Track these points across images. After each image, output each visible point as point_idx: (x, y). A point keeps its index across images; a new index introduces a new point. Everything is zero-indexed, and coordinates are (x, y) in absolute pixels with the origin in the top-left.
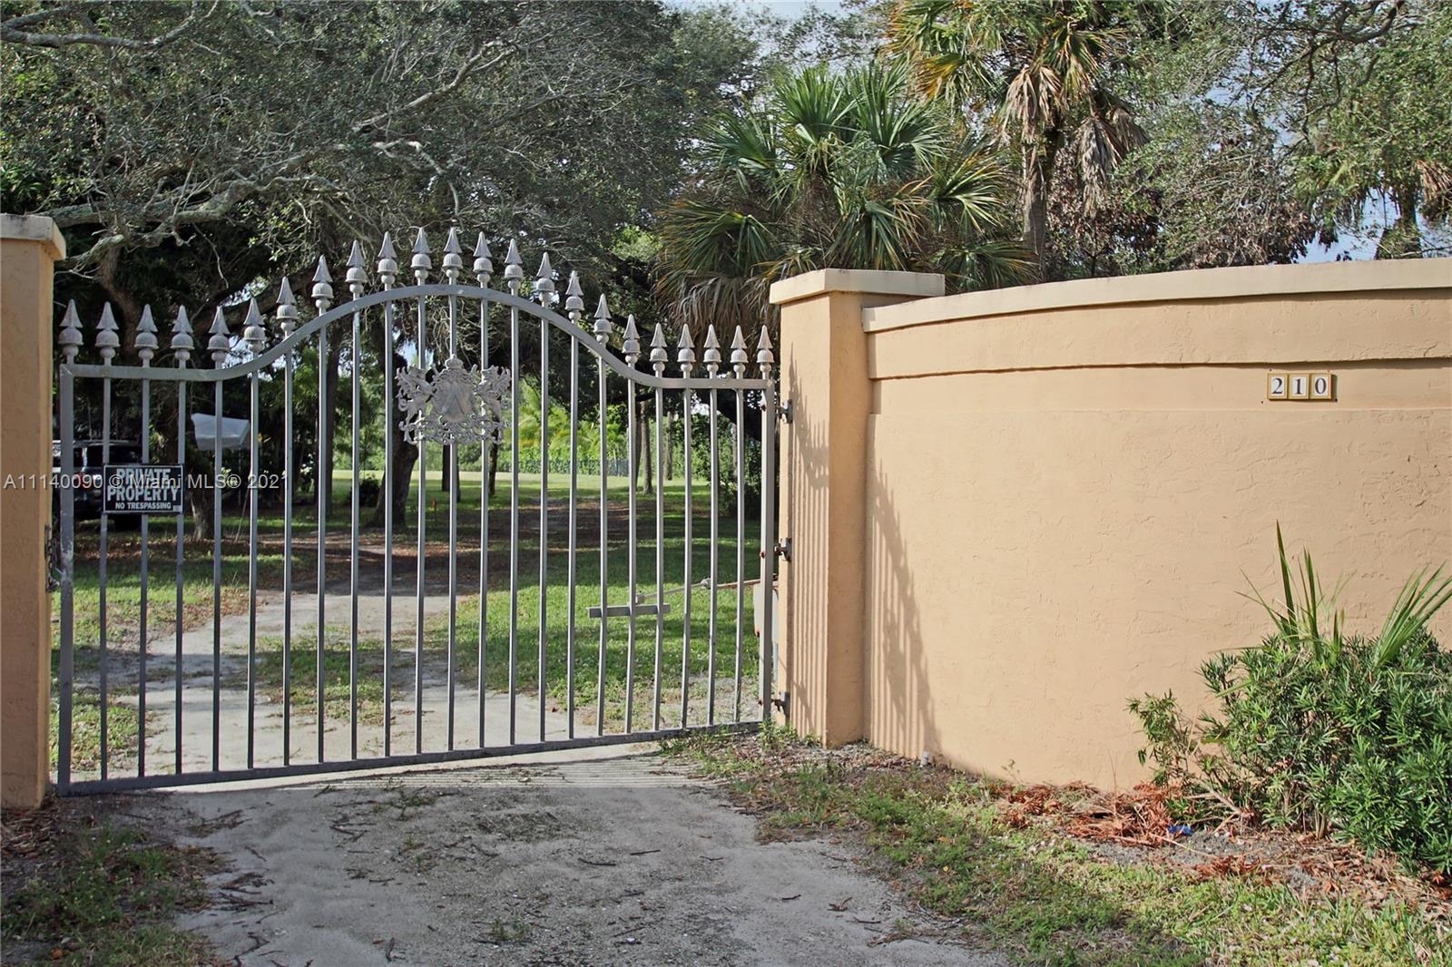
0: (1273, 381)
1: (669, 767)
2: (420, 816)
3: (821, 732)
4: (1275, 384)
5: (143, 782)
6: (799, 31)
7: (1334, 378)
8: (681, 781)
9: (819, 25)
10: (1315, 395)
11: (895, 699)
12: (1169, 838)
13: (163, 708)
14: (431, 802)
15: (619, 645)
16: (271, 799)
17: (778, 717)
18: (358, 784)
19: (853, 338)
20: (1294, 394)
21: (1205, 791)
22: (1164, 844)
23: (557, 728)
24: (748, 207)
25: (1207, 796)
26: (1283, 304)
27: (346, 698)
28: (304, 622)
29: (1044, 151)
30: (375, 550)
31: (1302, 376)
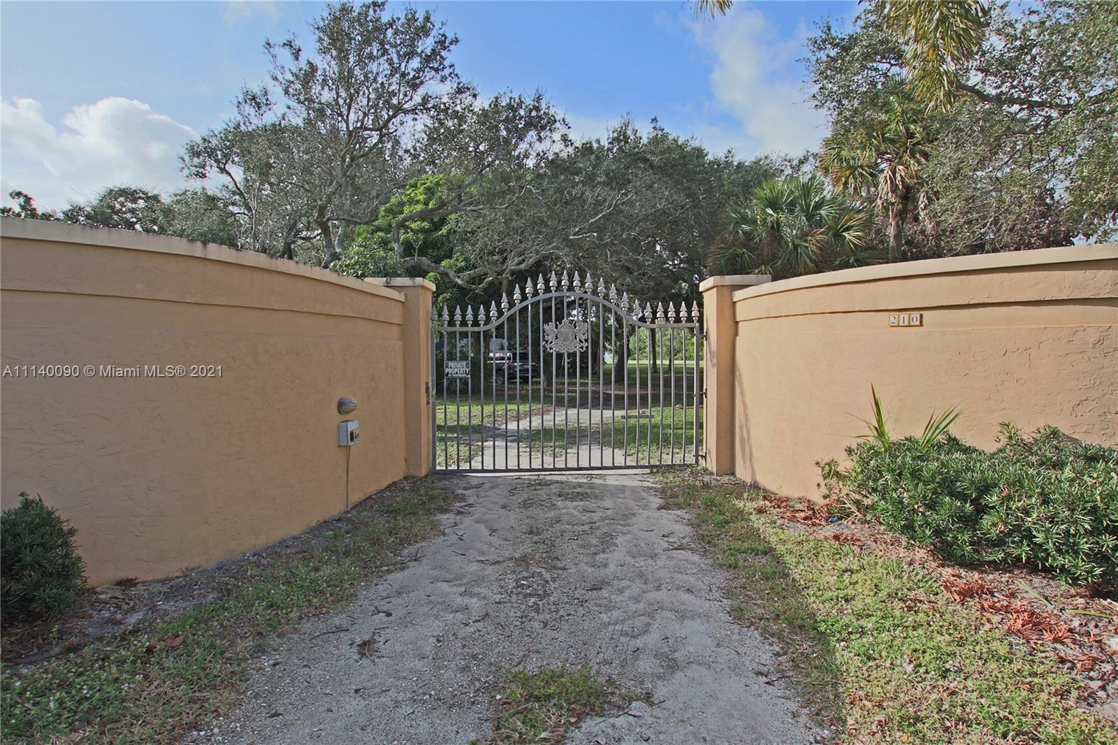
0: (892, 318)
1: (648, 479)
2: (542, 489)
3: (714, 471)
4: (892, 319)
5: (458, 471)
6: (801, 162)
7: (921, 316)
8: (650, 485)
9: (811, 158)
10: (912, 324)
11: (742, 457)
12: (823, 523)
13: (489, 447)
14: (549, 485)
15: (680, 431)
16: (499, 480)
17: (702, 462)
18: (532, 477)
19: (727, 304)
20: (901, 324)
21: (846, 504)
22: (820, 525)
23: (620, 461)
24: (745, 246)
25: (846, 506)
26: (895, 281)
27: (551, 447)
28: (560, 419)
29: (900, 206)
30: (609, 392)
31: (905, 315)
